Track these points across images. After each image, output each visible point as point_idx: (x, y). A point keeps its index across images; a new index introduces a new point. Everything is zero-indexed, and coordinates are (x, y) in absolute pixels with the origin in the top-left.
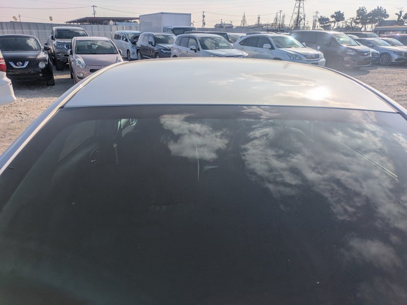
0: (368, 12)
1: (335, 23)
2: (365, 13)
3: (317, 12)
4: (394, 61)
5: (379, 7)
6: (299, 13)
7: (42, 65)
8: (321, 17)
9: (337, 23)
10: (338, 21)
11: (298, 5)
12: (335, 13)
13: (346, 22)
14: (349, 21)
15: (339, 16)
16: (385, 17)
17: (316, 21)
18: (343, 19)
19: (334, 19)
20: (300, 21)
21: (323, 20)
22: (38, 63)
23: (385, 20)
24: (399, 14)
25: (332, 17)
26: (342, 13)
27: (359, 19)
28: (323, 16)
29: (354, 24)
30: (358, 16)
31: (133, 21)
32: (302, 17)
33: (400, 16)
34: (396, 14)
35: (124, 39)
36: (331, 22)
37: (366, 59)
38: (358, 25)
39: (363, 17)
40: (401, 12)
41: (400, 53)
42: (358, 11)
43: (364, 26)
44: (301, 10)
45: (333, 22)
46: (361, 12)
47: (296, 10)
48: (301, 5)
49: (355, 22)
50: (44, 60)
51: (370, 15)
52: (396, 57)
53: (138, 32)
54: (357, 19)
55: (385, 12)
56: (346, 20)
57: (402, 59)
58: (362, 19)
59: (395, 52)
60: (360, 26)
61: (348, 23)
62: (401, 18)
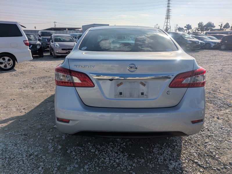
0: (204, 25)
1: (187, 30)
2: (202, 25)
3: (177, 25)
4: (212, 47)
5: (210, 22)
6: (167, 26)
7: (38, 47)
8: (179, 27)
9: (188, 31)
10: (189, 29)
11: (166, 21)
12: (187, 25)
13: (193, 30)
14: (194, 29)
15: (189, 27)
16: (213, 27)
17: (176, 29)
18: (191, 28)
19: (186, 28)
20: (168, 30)
21: (180, 29)
22: (37, 46)
23: (213, 29)
24: (221, 26)
25: (185, 27)
26: (190, 25)
27: (200, 28)
28: (180, 27)
29: (197, 31)
30: (199, 27)
31: (77, 30)
32: (169, 27)
33: (221, 27)
34: (219, 26)
35: (75, 37)
36: (184, 30)
37: (197, 45)
38: (199, 32)
39: (201, 27)
40: (222, 25)
41: (215, 43)
42: (199, 24)
43: (202, 32)
44: (168, 24)
45: (186, 30)
46: (200, 25)
47: (166, 24)
48: (168, 21)
49: (197, 30)
50: (39, 45)
51: (205, 26)
52: (213, 45)
53: (82, 34)
54: (198, 28)
55: (213, 25)
56: (192, 29)
57: (217, 46)
58: (201, 28)
59: (213, 42)
60: (200, 32)
61: (193, 31)
62: (222, 28)
